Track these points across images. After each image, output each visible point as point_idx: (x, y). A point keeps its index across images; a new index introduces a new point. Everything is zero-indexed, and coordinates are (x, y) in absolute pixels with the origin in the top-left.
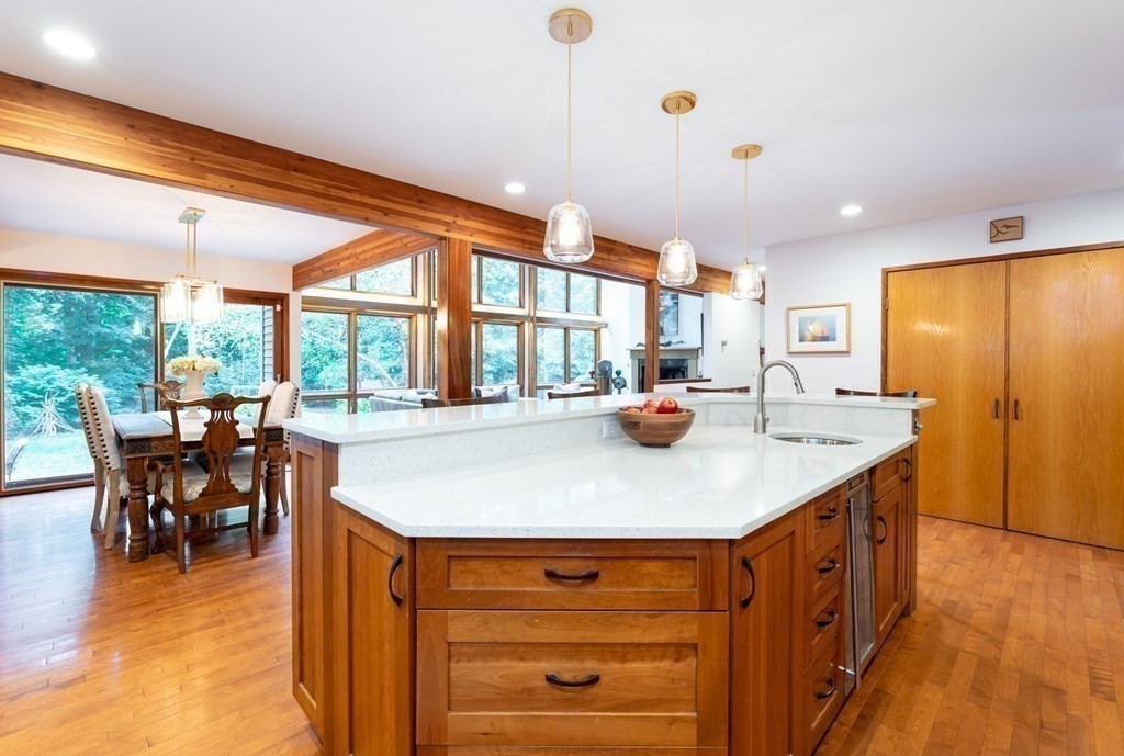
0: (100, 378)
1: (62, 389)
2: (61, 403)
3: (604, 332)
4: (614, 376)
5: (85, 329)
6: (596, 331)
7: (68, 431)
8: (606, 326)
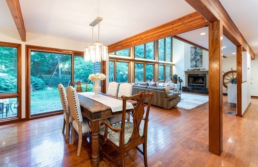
0: (41, 79)
1: (34, 81)
2: (34, 85)
3: (174, 67)
4: (178, 79)
5: (38, 68)
6: (171, 67)
7: (35, 91)
8: (174, 65)
